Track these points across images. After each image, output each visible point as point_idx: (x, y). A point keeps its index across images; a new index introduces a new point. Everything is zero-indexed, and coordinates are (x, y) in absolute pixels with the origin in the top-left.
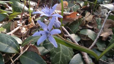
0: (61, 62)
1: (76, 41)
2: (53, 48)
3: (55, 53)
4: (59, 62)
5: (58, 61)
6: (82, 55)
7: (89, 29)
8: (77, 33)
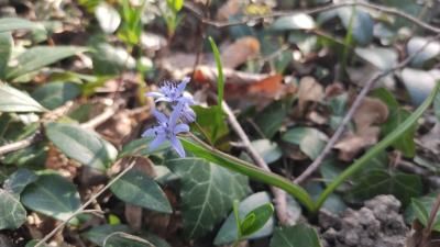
0: (207, 207)
1: (261, 161)
2: (189, 172)
3: (193, 184)
4: (204, 206)
5: (202, 203)
6: (272, 196)
7: (316, 126)
8: (276, 138)
